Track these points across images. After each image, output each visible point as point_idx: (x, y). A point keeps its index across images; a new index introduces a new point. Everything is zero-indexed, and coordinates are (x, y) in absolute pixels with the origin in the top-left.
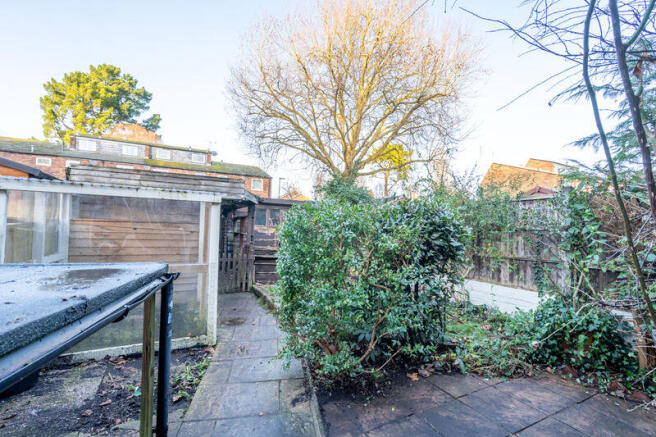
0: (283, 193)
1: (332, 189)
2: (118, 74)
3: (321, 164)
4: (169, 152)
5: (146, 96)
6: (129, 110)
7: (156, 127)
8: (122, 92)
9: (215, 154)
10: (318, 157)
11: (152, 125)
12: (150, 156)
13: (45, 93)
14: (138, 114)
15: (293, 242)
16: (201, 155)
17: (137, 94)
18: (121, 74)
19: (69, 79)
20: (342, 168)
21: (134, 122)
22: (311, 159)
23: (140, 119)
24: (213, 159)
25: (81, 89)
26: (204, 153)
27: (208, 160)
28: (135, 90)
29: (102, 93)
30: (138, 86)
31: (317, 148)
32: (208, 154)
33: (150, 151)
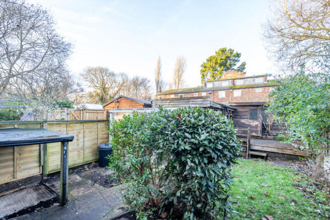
2: (226, 50)
4: (243, 80)
5: (238, 55)
6: (230, 65)
7: (244, 68)
8: (228, 58)
11: (242, 68)
12: (234, 85)
13: (201, 68)
14: (235, 65)
17: (234, 56)
18: (227, 50)
19: (208, 60)
21: (233, 69)
23: (235, 67)
25: (212, 63)
26: (262, 76)
27: (265, 80)
28: (233, 54)
29: (219, 62)
30: (235, 52)
32: (265, 76)
33: (234, 82)
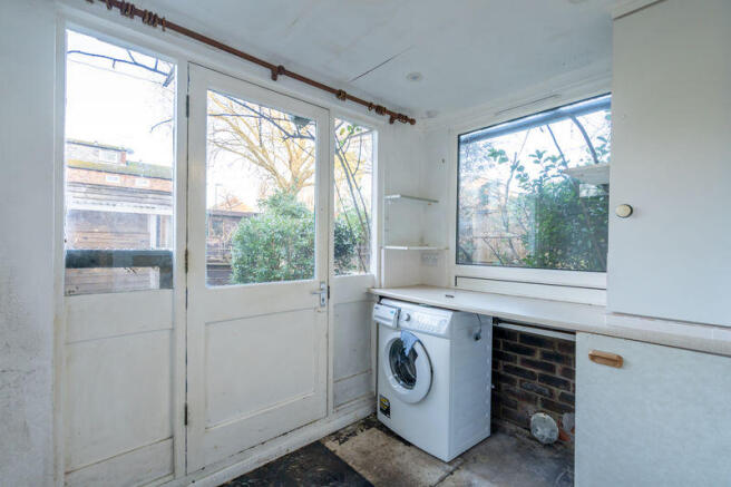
0: (220, 201)
1: (274, 202)
3: (266, 172)
9: (131, 152)
10: (262, 163)
15: (243, 243)
16: (112, 152)
20: (288, 178)
22: (255, 165)
24: (128, 157)
26: (116, 150)
27: (123, 159)
31: (260, 155)
32: (122, 151)
